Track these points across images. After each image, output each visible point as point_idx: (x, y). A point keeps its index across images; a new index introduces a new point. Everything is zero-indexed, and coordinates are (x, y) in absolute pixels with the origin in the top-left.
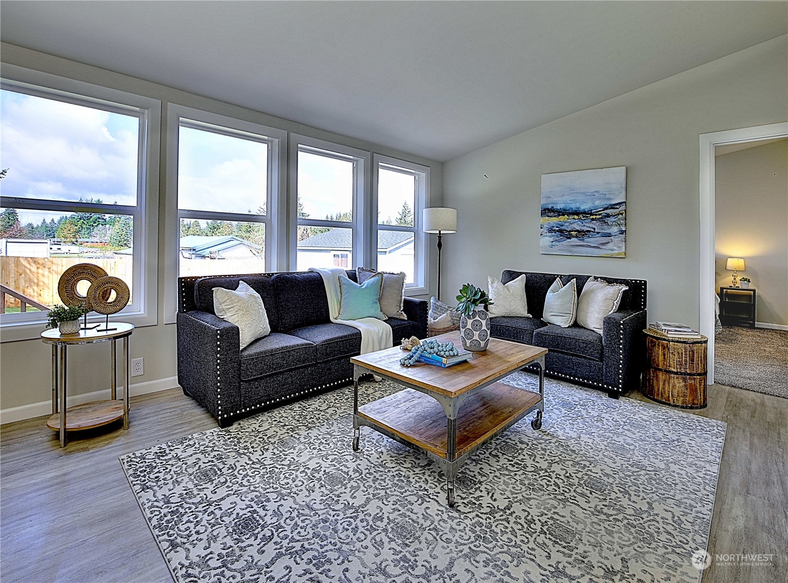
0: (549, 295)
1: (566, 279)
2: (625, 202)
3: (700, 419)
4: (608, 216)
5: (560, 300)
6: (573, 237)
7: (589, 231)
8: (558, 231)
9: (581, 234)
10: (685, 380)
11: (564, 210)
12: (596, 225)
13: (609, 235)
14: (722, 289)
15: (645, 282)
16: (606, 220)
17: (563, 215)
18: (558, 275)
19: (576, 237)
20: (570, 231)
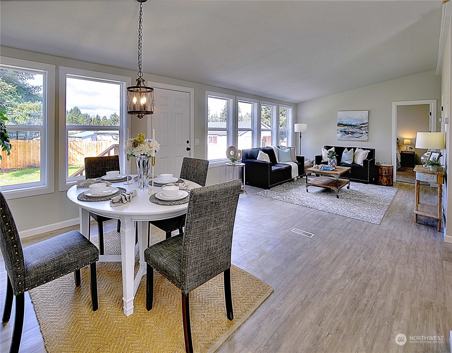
0: (344, 154)
1: (349, 149)
2: (368, 123)
3: (391, 188)
4: (362, 127)
5: (348, 156)
6: (350, 134)
7: (355, 132)
8: (344, 132)
9: (352, 133)
10: (387, 178)
11: (346, 124)
12: (358, 130)
13: (362, 133)
14: (402, 152)
15: (375, 149)
16: (361, 128)
17: (346, 126)
18: (346, 147)
19: (351, 134)
20: (348, 132)
